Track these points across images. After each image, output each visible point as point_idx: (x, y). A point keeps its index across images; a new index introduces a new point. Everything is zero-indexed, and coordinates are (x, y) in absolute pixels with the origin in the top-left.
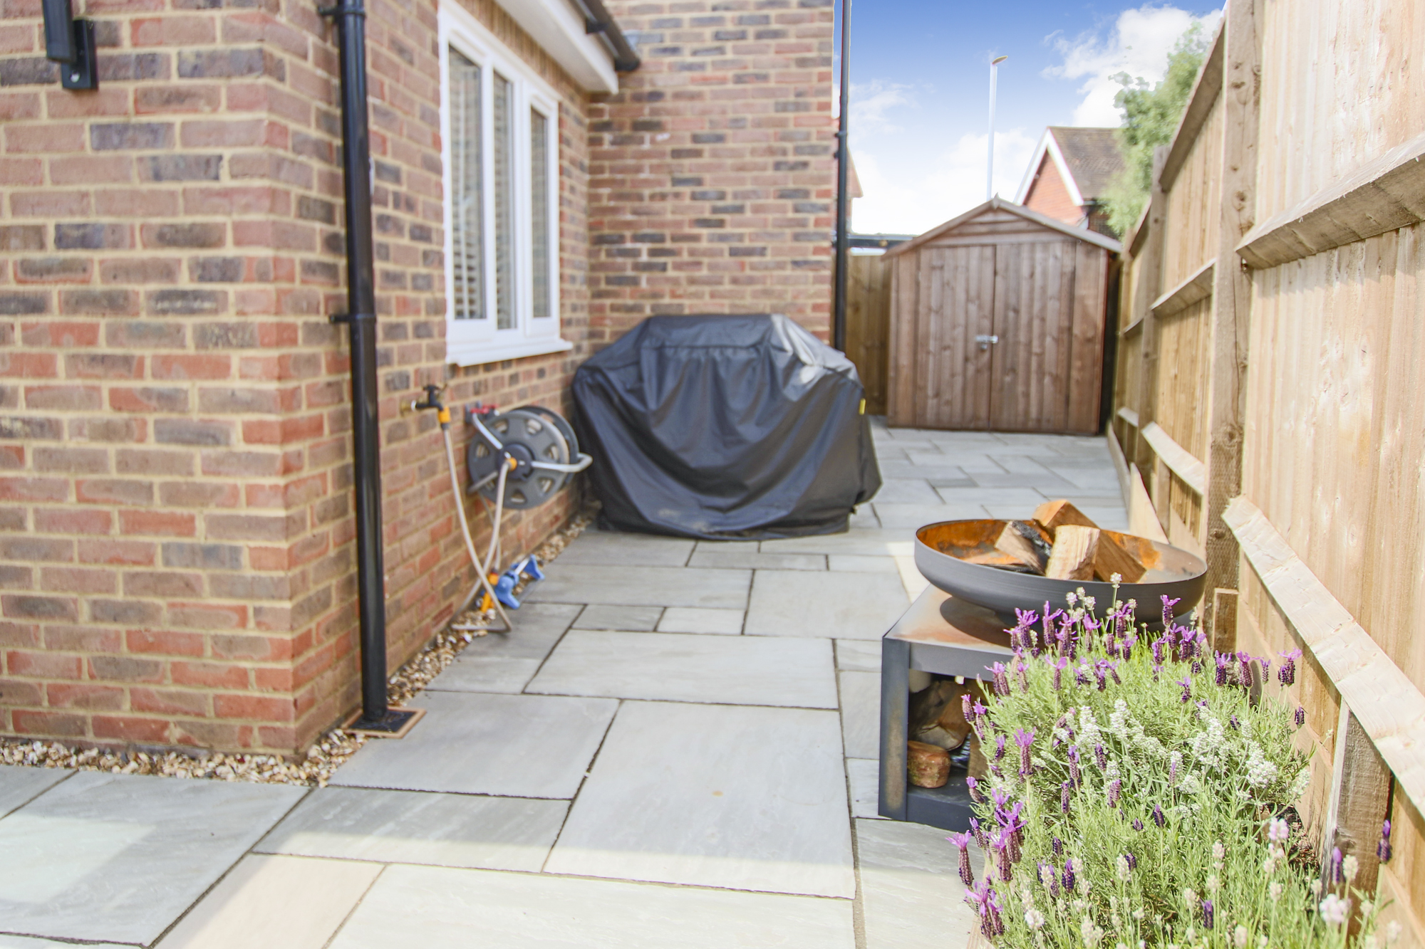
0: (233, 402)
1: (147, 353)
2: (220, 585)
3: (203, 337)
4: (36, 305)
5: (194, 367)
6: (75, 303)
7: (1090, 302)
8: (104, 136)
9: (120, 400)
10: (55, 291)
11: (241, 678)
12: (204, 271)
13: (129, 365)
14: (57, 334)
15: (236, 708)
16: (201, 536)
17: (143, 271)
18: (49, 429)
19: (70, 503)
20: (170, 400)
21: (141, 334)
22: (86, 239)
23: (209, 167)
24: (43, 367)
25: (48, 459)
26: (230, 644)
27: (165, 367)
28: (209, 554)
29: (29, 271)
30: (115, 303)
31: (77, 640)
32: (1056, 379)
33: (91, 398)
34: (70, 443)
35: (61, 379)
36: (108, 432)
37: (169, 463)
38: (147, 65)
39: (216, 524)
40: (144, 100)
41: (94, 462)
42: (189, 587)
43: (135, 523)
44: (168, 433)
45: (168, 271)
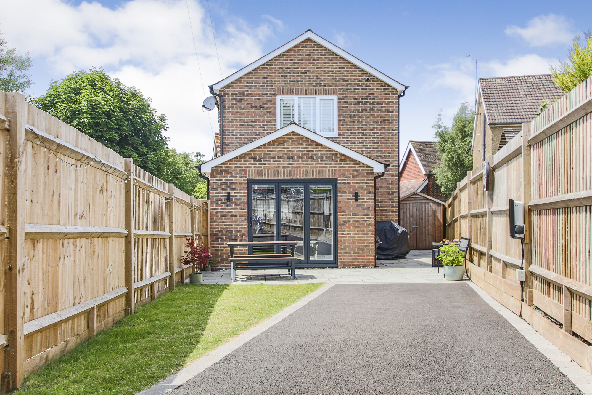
0: (370, 231)
1: (361, 226)
2: (367, 249)
3: (367, 224)
4: (349, 221)
5: (366, 227)
6: (353, 221)
7: (439, 217)
8: (358, 205)
9: (358, 231)
10: (351, 220)
11: (369, 259)
12: (367, 218)
13: (359, 227)
14: (351, 224)
15: (368, 262)
16: (366, 244)
17: (361, 218)
18: (350, 234)
19: (351, 241)
20: (363, 231)
21: (360, 224)
22: (355, 215)
23: (369, 208)
24: (350, 228)
25: (349, 237)
26: (368, 255)
27: (363, 227)
28: (366, 246)
29: (349, 218)
30: (358, 221)
31: (351, 256)
32: (432, 236)
33: (354, 231)
34: (352, 235)
35: (351, 229)
36: (356, 234)
37: (363, 237)
38: (363, 199)
39: (367, 243)
40: (362, 202)
41: (354, 237)
42: (364, 250)
43: (358, 243)
44: (363, 234)
45: (364, 218)
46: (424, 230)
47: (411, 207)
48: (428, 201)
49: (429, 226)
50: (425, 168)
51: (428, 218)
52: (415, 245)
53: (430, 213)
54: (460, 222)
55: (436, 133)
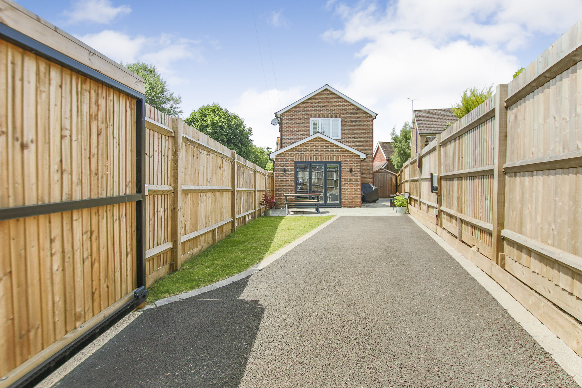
0: (358, 188)
1: (354, 186)
2: (357, 198)
3: (357, 185)
4: (348, 183)
6: (350, 183)
7: (394, 181)
8: (352, 175)
9: (352, 188)
11: (358, 203)
12: (357, 182)
13: (353, 187)
14: (349, 185)
15: (358, 205)
16: (356, 195)
17: (354, 182)
18: (348, 190)
19: (349, 194)
20: (355, 188)
22: (351, 180)
23: (357, 177)
24: (348, 187)
26: (357, 201)
29: (347, 182)
30: (352, 183)
31: (348, 201)
32: (390, 191)
33: (350, 188)
35: (349, 187)
36: (351, 190)
37: (354, 192)
40: (354, 173)
41: (350, 192)
42: (355, 198)
43: (352, 195)
44: (354, 190)
45: (355, 182)
46: (386, 188)
47: (379, 176)
48: (388, 173)
49: (388, 186)
50: (386, 156)
51: (388, 182)
52: (381, 196)
53: (389, 179)
54: (405, 184)
55: (392, 138)
